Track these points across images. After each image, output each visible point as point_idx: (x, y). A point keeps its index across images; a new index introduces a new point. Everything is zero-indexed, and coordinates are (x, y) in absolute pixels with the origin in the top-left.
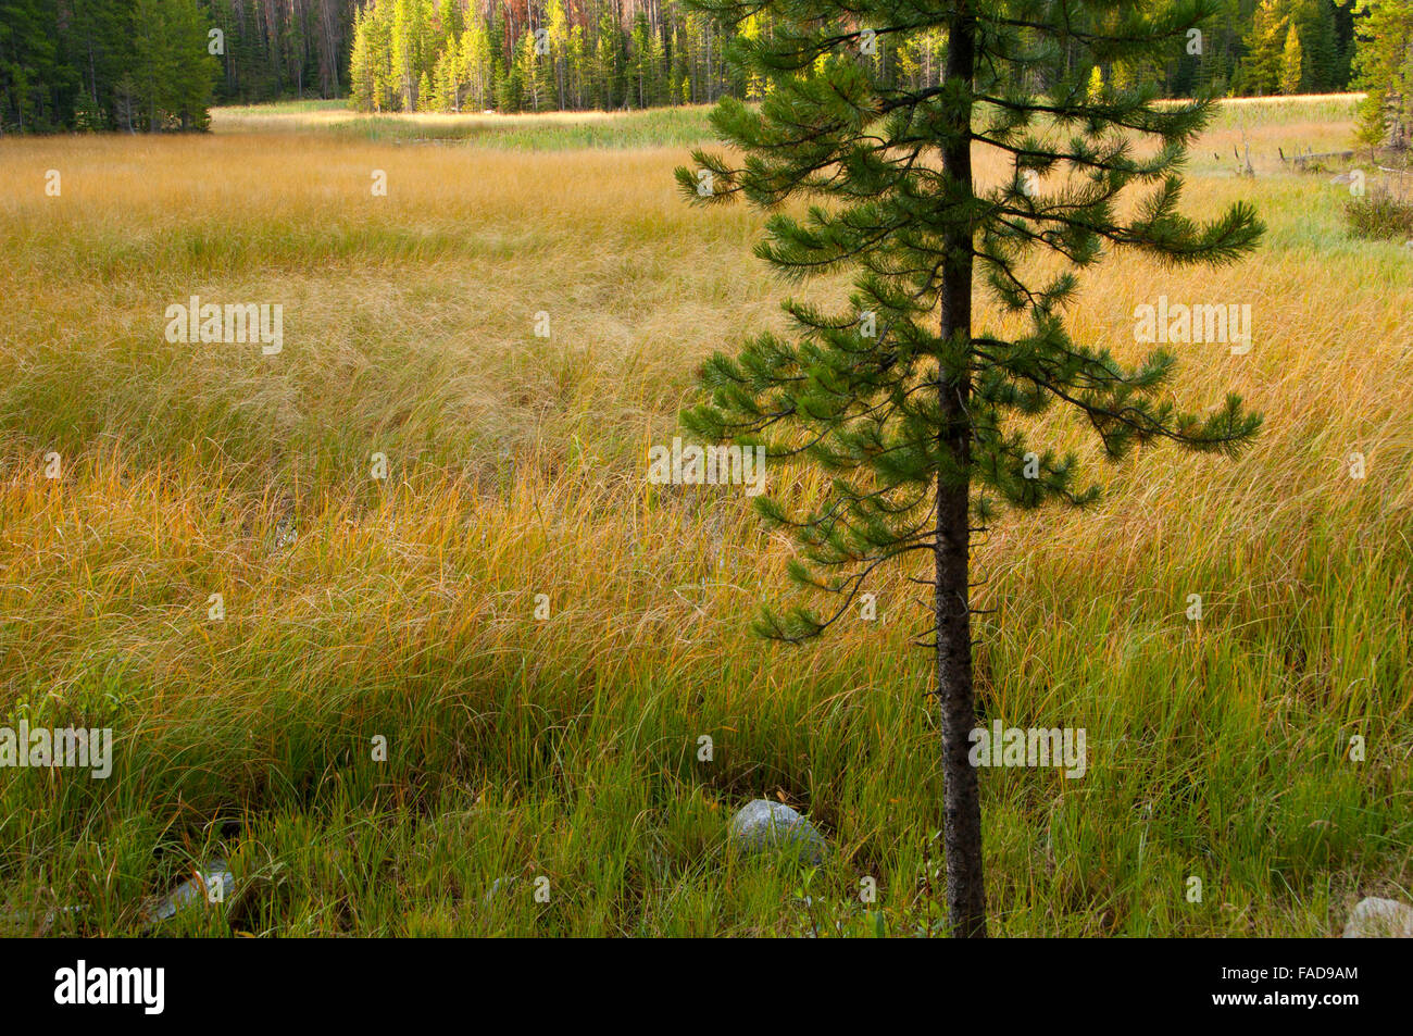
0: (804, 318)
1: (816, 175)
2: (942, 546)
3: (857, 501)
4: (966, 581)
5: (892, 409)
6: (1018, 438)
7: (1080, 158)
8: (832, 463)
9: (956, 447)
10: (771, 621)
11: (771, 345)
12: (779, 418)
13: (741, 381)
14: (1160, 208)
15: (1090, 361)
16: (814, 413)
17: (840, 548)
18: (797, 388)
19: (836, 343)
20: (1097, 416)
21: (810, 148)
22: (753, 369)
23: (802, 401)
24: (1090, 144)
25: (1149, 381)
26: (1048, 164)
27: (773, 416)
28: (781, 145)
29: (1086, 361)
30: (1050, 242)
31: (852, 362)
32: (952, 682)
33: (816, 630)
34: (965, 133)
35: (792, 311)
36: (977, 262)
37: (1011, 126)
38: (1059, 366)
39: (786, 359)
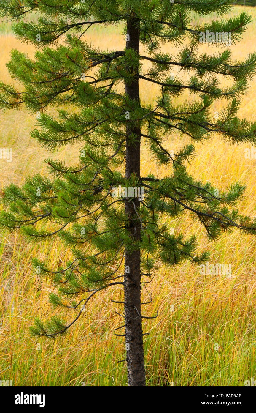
0: (55, 167)
1: (62, 96)
2: (127, 283)
3: (84, 260)
4: (140, 301)
5: (102, 213)
6: (165, 227)
7: (194, 87)
8: (70, 240)
9: (133, 232)
10: (39, 326)
11: (40, 180)
12: (43, 217)
13: (24, 199)
14: (229, 114)
15: (201, 189)
16: (60, 215)
17: (76, 285)
18: (52, 202)
19: (72, 180)
20: (202, 216)
21: (58, 83)
22: (30, 193)
23: (55, 209)
24: (200, 80)
25: (231, 199)
26: (178, 90)
27: (40, 216)
28: (43, 82)
29: (199, 189)
30: (180, 129)
31: (80, 190)
32: (133, 354)
33: (63, 330)
34: (135, 75)
35: (50, 164)
36: (143, 139)
37: (159, 71)
38: (186, 191)
39: (47, 188)
